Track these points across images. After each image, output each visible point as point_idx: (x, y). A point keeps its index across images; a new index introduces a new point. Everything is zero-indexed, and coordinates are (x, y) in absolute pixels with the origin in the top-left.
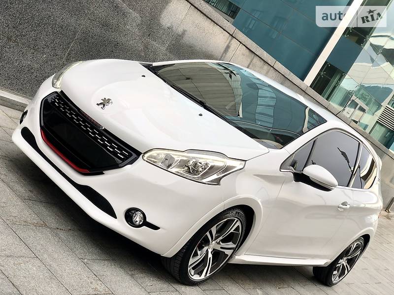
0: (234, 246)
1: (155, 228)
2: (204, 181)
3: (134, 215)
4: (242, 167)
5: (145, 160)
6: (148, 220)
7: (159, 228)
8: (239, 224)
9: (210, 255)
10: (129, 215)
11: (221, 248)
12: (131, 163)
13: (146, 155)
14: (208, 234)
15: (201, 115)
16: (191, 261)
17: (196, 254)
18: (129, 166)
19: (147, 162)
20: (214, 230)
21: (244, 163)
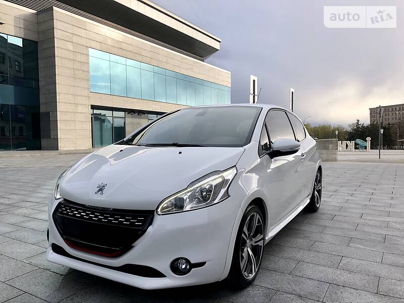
0: (262, 236)
1: (202, 264)
2: (215, 202)
3: (178, 264)
4: (236, 172)
5: (160, 215)
6: (192, 262)
7: (206, 262)
8: (258, 216)
9: (251, 253)
10: (175, 268)
11: (255, 242)
12: (151, 224)
13: (159, 210)
14: (243, 235)
15: (180, 153)
16: (242, 265)
17: (243, 257)
18: (150, 228)
19: (162, 215)
20: (245, 229)
21: (235, 168)
